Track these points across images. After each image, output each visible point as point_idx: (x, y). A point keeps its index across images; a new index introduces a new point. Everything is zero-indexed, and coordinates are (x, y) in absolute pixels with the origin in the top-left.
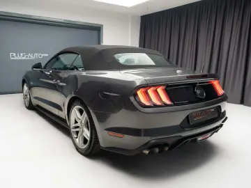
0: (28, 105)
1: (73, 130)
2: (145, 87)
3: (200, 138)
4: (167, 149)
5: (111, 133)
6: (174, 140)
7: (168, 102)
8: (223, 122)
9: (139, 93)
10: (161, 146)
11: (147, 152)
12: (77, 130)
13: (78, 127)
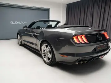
0: (20, 44)
1: (43, 54)
2: (77, 35)
3: (100, 58)
4: (86, 62)
5: (61, 55)
6: (89, 58)
7: (87, 42)
8: (109, 50)
9: (74, 38)
10: (83, 61)
11: (77, 63)
12: (45, 54)
13: (45, 53)
